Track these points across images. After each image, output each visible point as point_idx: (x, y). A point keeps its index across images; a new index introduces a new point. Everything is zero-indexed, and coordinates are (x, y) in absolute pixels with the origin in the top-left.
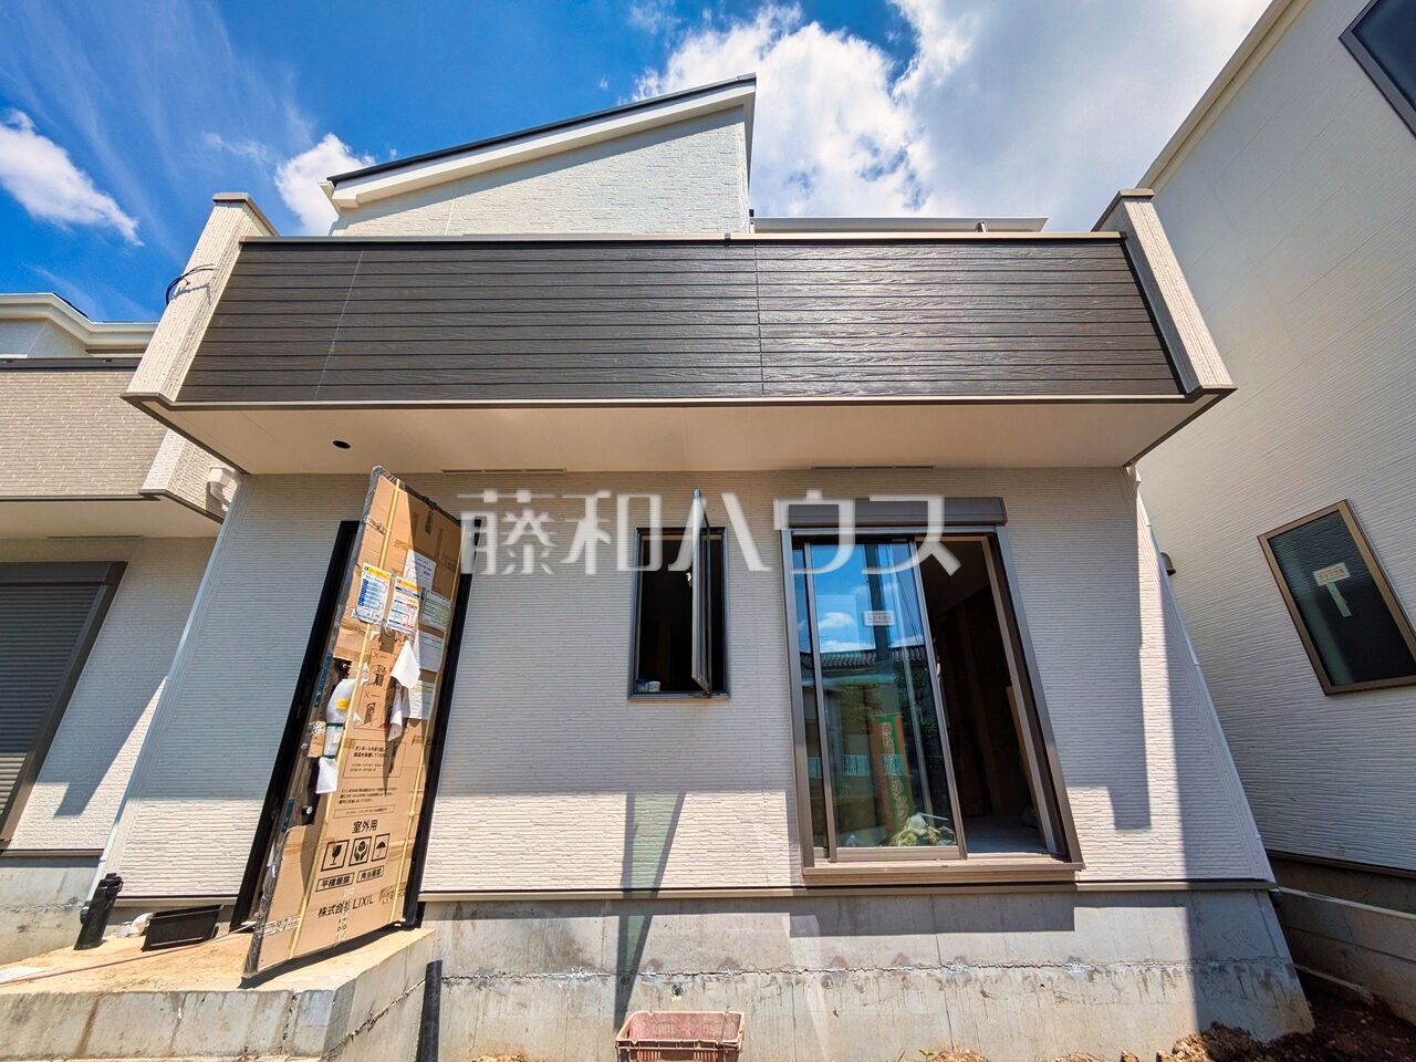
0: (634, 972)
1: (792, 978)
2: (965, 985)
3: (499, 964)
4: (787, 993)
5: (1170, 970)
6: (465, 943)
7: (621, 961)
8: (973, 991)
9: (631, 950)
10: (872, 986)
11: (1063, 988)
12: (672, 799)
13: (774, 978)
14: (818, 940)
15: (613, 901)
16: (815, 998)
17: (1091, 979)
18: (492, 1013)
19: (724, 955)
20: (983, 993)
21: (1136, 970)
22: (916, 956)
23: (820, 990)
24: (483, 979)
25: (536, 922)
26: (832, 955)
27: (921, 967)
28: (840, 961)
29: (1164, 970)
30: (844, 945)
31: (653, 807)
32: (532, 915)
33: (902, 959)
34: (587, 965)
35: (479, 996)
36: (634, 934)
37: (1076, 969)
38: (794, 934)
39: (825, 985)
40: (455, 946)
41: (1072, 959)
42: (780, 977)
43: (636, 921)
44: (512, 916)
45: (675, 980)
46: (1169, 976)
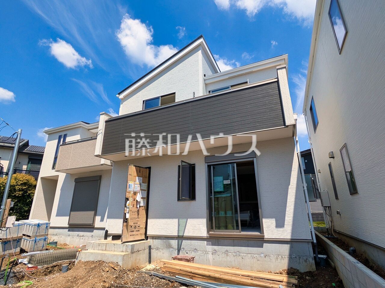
0: (180, 250)
1: (206, 253)
2: (239, 256)
3: (159, 247)
4: (205, 255)
5: (283, 257)
6: (154, 243)
7: (178, 248)
8: (240, 257)
9: (180, 246)
10: (221, 255)
11: (259, 258)
12: (185, 220)
13: (203, 252)
14: (211, 246)
15: (176, 237)
16: (210, 256)
17: (265, 257)
18: (159, 254)
19: (195, 248)
20: (242, 258)
21: (275, 256)
22: (230, 250)
23: (211, 255)
24: (157, 249)
25: (165, 240)
26: (214, 249)
27: (230, 252)
28: (215, 250)
29: (282, 257)
30: (216, 247)
31: (183, 221)
32: (164, 239)
33: (227, 251)
34: (173, 248)
35: (157, 251)
36: (180, 243)
37: (262, 255)
38: (207, 245)
39: (212, 254)
40: (153, 243)
41: (261, 253)
42: (204, 252)
43: (180, 241)
44: (161, 239)
45: (187, 251)
46: (283, 258)
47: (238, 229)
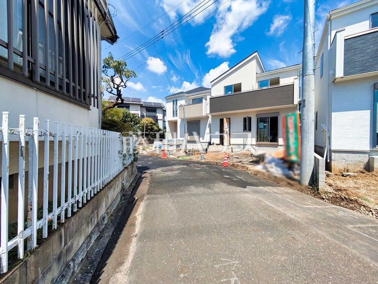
10: (261, 150)
22: (264, 148)
30: (259, 148)
41: (277, 149)
47: (268, 141)
